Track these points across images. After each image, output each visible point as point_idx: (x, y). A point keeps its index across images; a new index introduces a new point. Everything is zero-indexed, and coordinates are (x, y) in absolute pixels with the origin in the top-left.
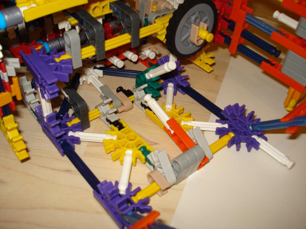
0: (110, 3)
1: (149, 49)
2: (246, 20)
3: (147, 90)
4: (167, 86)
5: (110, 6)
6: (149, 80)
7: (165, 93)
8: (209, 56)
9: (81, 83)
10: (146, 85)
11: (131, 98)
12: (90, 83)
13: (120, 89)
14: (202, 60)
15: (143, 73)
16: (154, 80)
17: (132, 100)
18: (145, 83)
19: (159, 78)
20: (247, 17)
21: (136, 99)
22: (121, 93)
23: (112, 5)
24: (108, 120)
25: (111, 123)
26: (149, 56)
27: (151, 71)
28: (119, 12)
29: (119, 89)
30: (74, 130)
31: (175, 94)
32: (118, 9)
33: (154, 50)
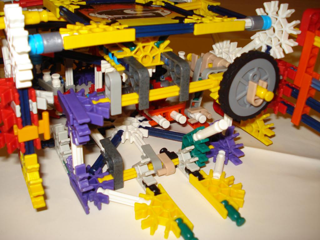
0: (161, 54)
1: (200, 112)
2: (312, 86)
3: (193, 154)
4: (217, 153)
5: (161, 57)
6: (197, 142)
7: (215, 161)
8: (269, 126)
9: (123, 141)
10: (193, 147)
11: (175, 161)
12: (133, 142)
13: (164, 151)
14: (260, 132)
15: (190, 135)
16: (201, 142)
17: (176, 164)
18: (192, 145)
19: (208, 140)
20: (314, 82)
21: (180, 163)
22: (164, 154)
23: (163, 56)
24: (144, 183)
25: (147, 186)
26: (198, 120)
27: (199, 131)
28: (170, 63)
29: (162, 150)
30: (104, 187)
31: (226, 163)
32: (168, 59)
33: (205, 114)
